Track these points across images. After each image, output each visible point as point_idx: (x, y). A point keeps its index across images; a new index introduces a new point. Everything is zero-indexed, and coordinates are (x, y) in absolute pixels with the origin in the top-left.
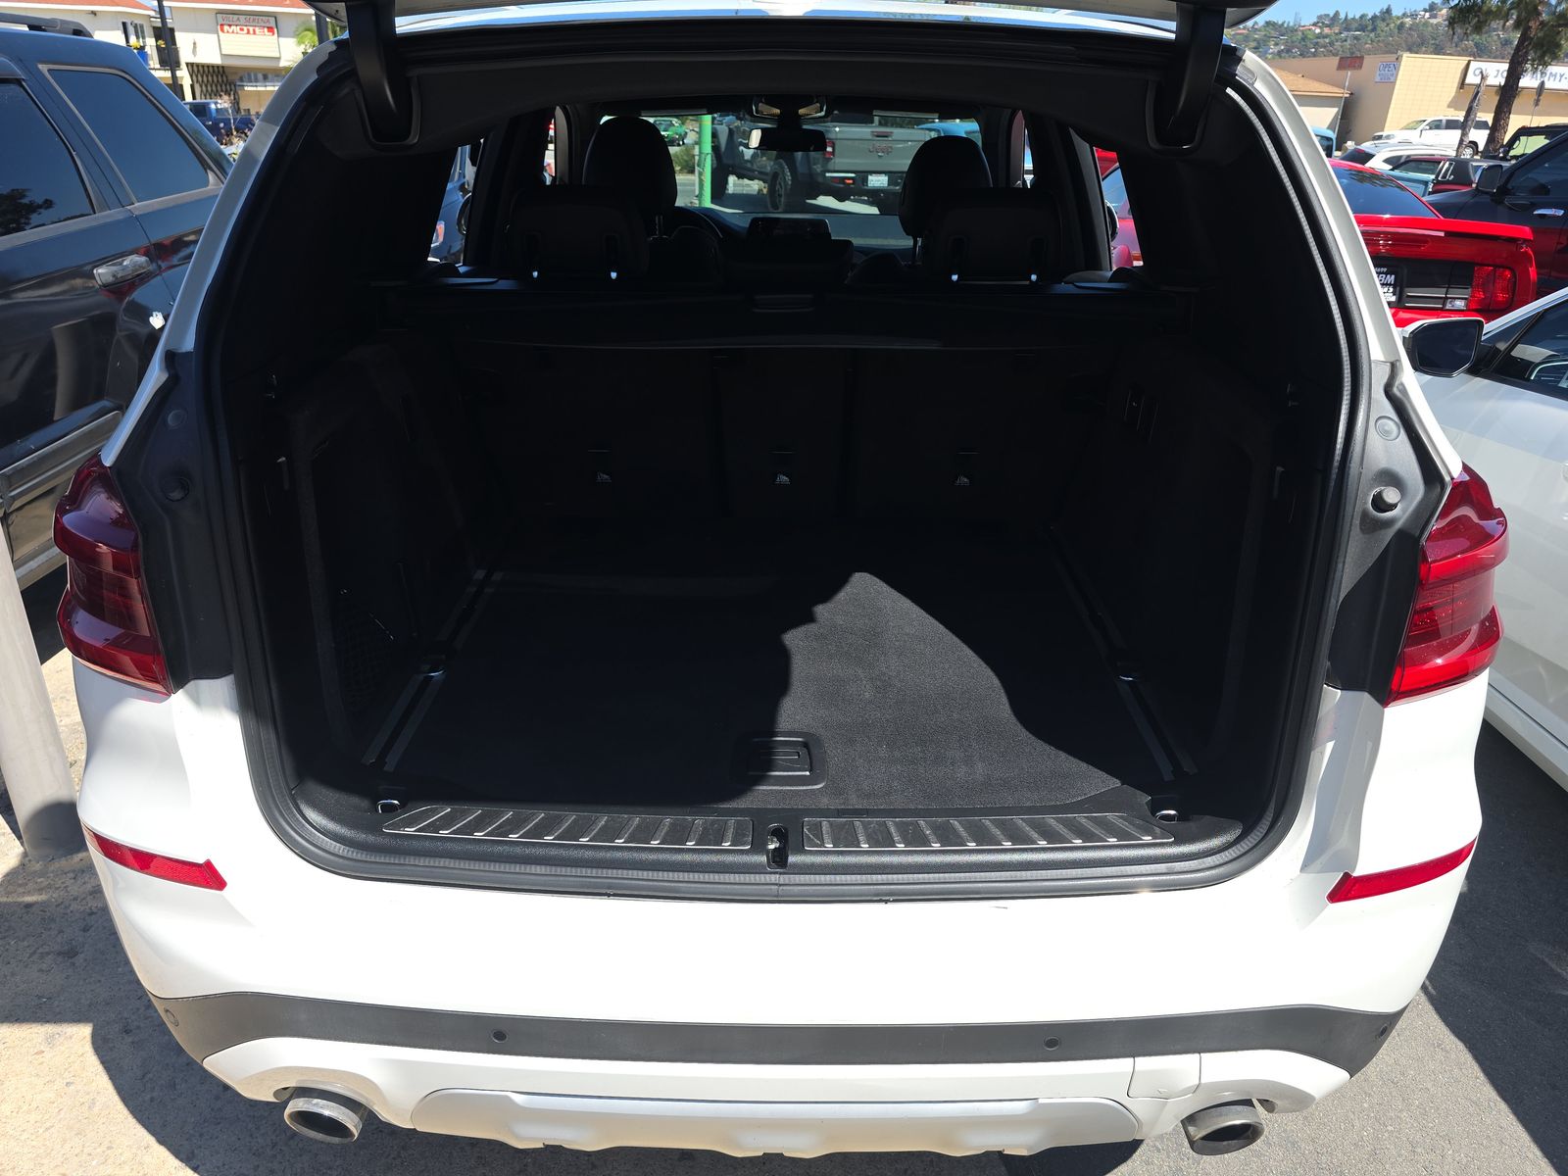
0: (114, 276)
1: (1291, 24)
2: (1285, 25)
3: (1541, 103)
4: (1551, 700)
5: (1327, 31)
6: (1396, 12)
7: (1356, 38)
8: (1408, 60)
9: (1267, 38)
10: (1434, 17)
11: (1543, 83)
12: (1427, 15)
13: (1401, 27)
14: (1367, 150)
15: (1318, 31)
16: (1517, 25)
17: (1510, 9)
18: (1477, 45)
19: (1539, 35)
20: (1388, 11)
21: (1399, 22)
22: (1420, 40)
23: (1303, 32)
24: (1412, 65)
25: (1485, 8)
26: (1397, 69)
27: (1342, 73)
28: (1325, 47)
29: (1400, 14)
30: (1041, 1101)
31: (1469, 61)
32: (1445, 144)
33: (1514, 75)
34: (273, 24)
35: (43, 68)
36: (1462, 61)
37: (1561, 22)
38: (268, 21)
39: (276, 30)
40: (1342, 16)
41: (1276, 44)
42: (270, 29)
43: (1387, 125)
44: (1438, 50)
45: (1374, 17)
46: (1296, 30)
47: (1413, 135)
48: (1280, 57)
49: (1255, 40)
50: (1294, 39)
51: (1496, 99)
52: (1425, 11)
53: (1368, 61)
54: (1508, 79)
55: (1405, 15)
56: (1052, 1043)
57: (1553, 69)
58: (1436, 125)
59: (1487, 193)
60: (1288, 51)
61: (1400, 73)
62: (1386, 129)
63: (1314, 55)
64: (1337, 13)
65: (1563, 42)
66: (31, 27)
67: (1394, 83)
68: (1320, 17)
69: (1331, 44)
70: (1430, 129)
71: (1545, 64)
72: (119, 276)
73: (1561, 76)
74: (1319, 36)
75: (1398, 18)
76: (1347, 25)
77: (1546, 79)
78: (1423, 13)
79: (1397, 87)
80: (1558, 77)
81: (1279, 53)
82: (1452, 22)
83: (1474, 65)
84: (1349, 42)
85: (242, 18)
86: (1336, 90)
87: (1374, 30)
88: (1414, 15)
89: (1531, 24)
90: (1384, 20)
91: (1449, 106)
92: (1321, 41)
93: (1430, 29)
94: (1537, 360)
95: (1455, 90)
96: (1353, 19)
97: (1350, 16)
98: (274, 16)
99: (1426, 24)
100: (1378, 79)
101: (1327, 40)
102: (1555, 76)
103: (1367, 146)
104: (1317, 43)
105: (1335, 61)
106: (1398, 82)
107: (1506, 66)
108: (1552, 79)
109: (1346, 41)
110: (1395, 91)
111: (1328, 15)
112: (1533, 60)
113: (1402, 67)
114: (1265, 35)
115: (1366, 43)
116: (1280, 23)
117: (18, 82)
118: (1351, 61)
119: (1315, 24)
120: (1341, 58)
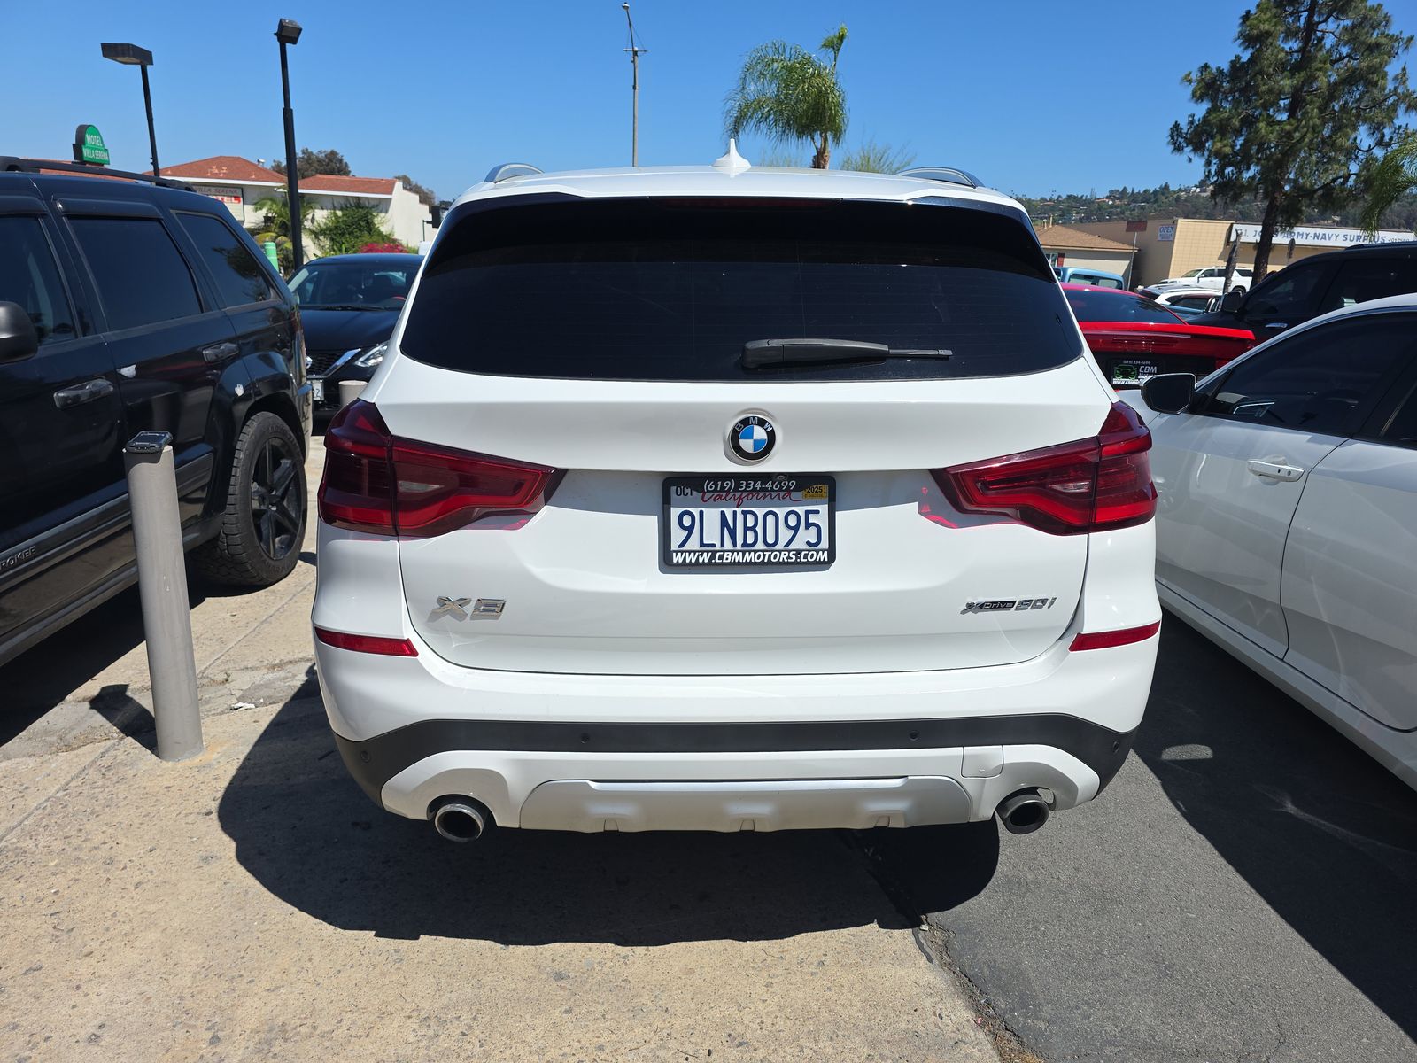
0: (217, 356)
1: (1089, 197)
2: (1084, 198)
3: (1293, 256)
4: (1258, 624)
5: (1117, 202)
6: (1173, 188)
7: (1142, 207)
8: (1182, 224)
9: (1070, 208)
10: (1205, 191)
11: (1293, 241)
12: (1198, 190)
13: (1177, 200)
14: (1153, 292)
15: (1110, 202)
16: (1266, 196)
17: (1258, 184)
18: (1241, 213)
19: (1284, 203)
20: (1166, 187)
21: (1175, 196)
22: (1193, 209)
23: (1098, 203)
24: (1184, 226)
25: (1238, 184)
26: (1174, 230)
27: (1130, 234)
28: (1117, 215)
29: (1176, 190)
30: (910, 778)
31: (1232, 224)
32: (1215, 287)
33: (1267, 234)
34: (240, 194)
35: (173, 212)
36: (1226, 224)
37: (1301, 193)
38: (236, 192)
39: (241, 199)
40: (1130, 191)
41: (1078, 213)
42: (237, 198)
43: (1171, 273)
44: (1210, 216)
45: (1155, 192)
46: (1093, 202)
47: (1192, 281)
48: (1082, 222)
49: (1060, 209)
50: (1092, 208)
51: (1255, 253)
52: (1196, 186)
53: (1150, 224)
54: (1262, 237)
55: (1180, 190)
56: (913, 736)
57: (1297, 230)
58: (1210, 274)
59: (1232, 313)
60: (1088, 218)
61: (1177, 233)
62: (1170, 277)
63: (1109, 220)
64: (1125, 189)
65: (1304, 208)
66: (157, 185)
67: (1173, 241)
68: (1111, 192)
69: (1122, 212)
70: (1206, 276)
71: (1292, 226)
72: (220, 356)
73: (1307, 235)
74: (1111, 206)
75: (1175, 192)
76: (1134, 197)
77: (1295, 237)
78: (1194, 188)
79: (1175, 244)
80: (1305, 235)
81: (1081, 220)
82: (1214, 195)
83: (1235, 226)
84: (1137, 210)
85: (213, 189)
86: (1128, 247)
87: (1156, 201)
88: (1187, 190)
89: (1276, 195)
90: (1163, 194)
91: (1219, 259)
92: (1113, 210)
93: (1201, 200)
94: (1234, 401)
95: (1222, 246)
96: (1139, 193)
97: (1136, 191)
98: (241, 187)
99: (1198, 196)
100: (1159, 238)
101: (1119, 210)
102: (1302, 235)
103: (1152, 288)
104: (1111, 212)
105: (1124, 225)
106: (1176, 241)
107: (1260, 228)
108: (1300, 237)
109: (1134, 210)
110: (1175, 248)
111: (1118, 191)
112: (1282, 223)
113: (1178, 229)
114: (1068, 206)
115: (1151, 212)
116: (1079, 196)
117: (159, 220)
118: (1137, 225)
119: (1107, 198)
120: (1128, 223)
